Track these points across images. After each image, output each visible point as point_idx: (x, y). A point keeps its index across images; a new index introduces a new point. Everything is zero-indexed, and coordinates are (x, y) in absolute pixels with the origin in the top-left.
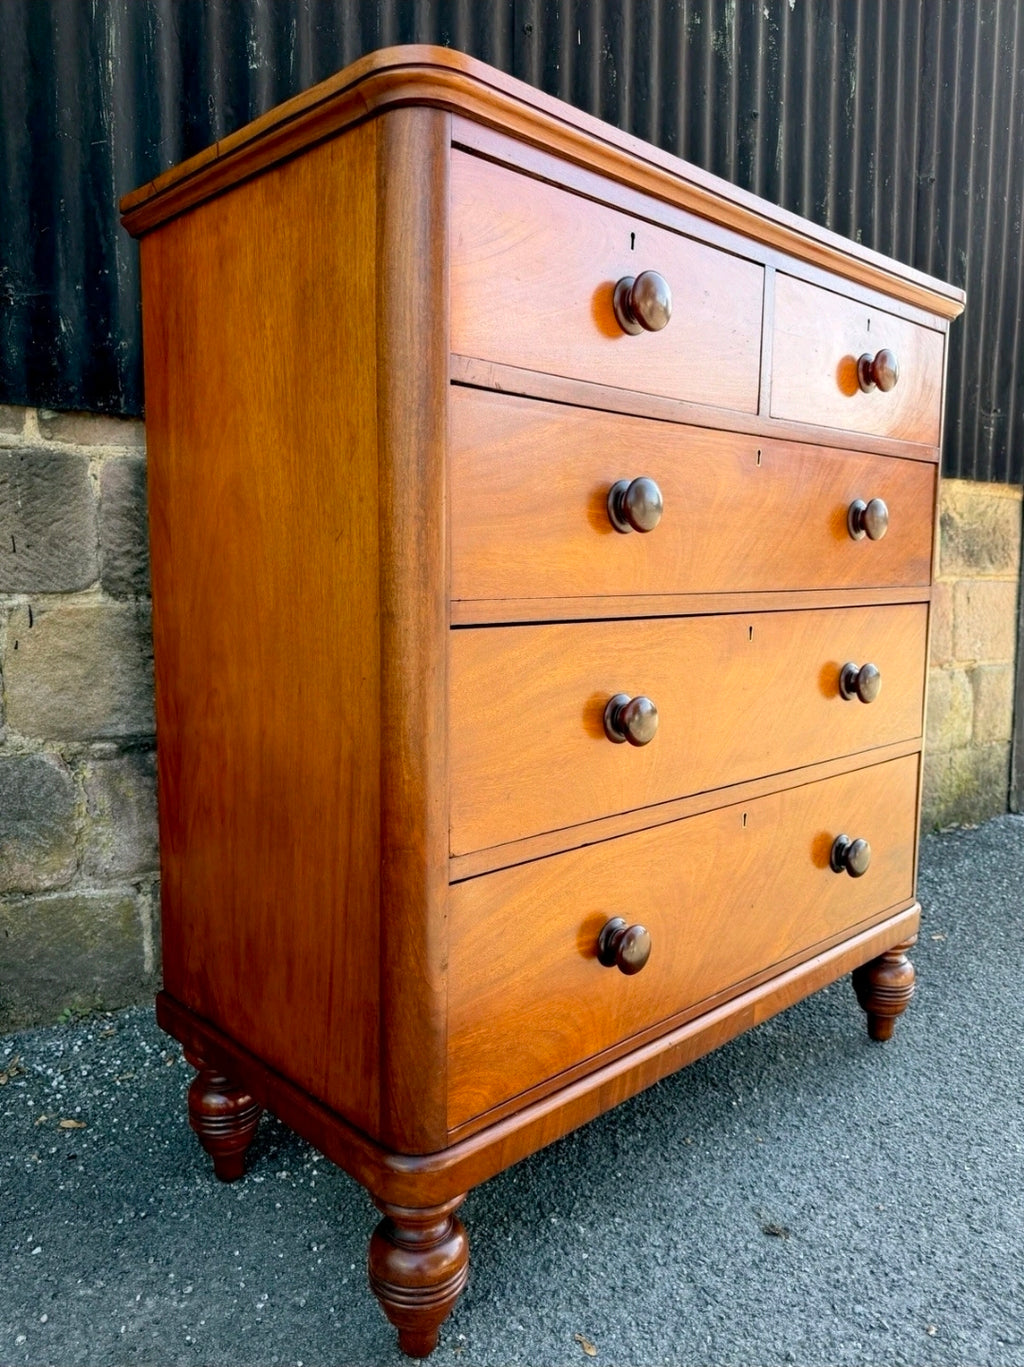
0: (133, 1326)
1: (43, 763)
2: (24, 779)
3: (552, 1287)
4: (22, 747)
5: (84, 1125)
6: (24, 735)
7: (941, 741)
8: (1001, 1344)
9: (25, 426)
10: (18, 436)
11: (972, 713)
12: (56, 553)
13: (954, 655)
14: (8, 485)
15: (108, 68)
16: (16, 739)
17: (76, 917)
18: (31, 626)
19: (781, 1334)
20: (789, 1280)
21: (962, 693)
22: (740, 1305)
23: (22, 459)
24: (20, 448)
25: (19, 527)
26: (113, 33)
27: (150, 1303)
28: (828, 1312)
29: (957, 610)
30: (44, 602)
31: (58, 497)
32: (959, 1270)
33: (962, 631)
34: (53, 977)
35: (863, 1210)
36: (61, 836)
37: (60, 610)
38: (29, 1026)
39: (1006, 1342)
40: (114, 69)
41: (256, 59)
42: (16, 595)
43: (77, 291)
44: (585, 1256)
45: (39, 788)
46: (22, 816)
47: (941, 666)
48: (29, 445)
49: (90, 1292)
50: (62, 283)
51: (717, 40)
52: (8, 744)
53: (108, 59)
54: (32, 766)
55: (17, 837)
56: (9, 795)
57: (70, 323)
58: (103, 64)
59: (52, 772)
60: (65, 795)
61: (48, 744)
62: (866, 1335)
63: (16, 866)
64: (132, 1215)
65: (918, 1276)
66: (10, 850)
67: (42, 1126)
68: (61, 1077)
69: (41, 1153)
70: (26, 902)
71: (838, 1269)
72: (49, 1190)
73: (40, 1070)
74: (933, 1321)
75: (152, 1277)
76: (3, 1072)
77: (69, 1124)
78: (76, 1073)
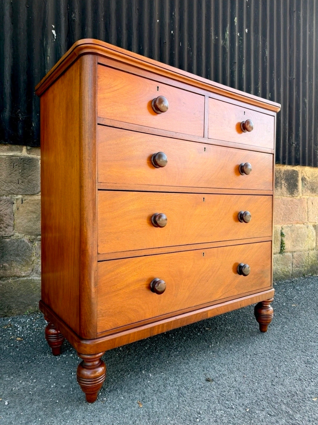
0: (17, 389)
1: (24, 241)
2: (19, 245)
3: (136, 389)
4: (18, 236)
5: (22, 339)
6: (19, 233)
7: (305, 247)
8: (269, 415)
9: (23, 151)
10: (21, 153)
11: (315, 239)
12: (30, 184)
13: (308, 221)
14: (17, 166)
16: (17, 234)
17: (31, 285)
18: (22, 204)
19: (200, 407)
20: (208, 393)
21: (312, 233)
22: (191, 398)
23: (21, 159)
24: (21, 156)
25: (20, 177)
26: (49, 50)
27: (23, 383)
28: (217, 402)
29: (308, 206)
30: (26, 197)
31: (30, 169)
32: (263, 395)
33: (310, 213)
34: (24, 301)
35: (239, 377)
36: (28, 262)
37: (30, 200)
38: (17, 315)
40: (49, 58)
42: (18, 195)
43: (37, 115)
44: (149, 382)
45: (22, 248)
46: (18, 255)
47: (304, 224)
48: (24, 155)
49: (9, 379)
50: (34, 113)
51: (223, 43)
52: (15, 235)
53: (48, 56)
54: (21, 242)
55: (16, 261)
56: (14, 249)
57: (35, 123)
58: (46, 58)
59: (26, 244)
60: (29, 250)
61: (26, 236)
62: (226, 409)
63: (15, 269)
64: (27, 362)
65: (249, 395)
66: (14, 264)
67: (12, 339)
68: (21, 328)
69: (9, 345)
70: (18, 279)
71: (225, 391)
72: (8, 354)
73: (16, 325)
74: (249, 407)
75: (26, 377)
76: (6, 325)
77: (19, 339)
78: (25, 327)
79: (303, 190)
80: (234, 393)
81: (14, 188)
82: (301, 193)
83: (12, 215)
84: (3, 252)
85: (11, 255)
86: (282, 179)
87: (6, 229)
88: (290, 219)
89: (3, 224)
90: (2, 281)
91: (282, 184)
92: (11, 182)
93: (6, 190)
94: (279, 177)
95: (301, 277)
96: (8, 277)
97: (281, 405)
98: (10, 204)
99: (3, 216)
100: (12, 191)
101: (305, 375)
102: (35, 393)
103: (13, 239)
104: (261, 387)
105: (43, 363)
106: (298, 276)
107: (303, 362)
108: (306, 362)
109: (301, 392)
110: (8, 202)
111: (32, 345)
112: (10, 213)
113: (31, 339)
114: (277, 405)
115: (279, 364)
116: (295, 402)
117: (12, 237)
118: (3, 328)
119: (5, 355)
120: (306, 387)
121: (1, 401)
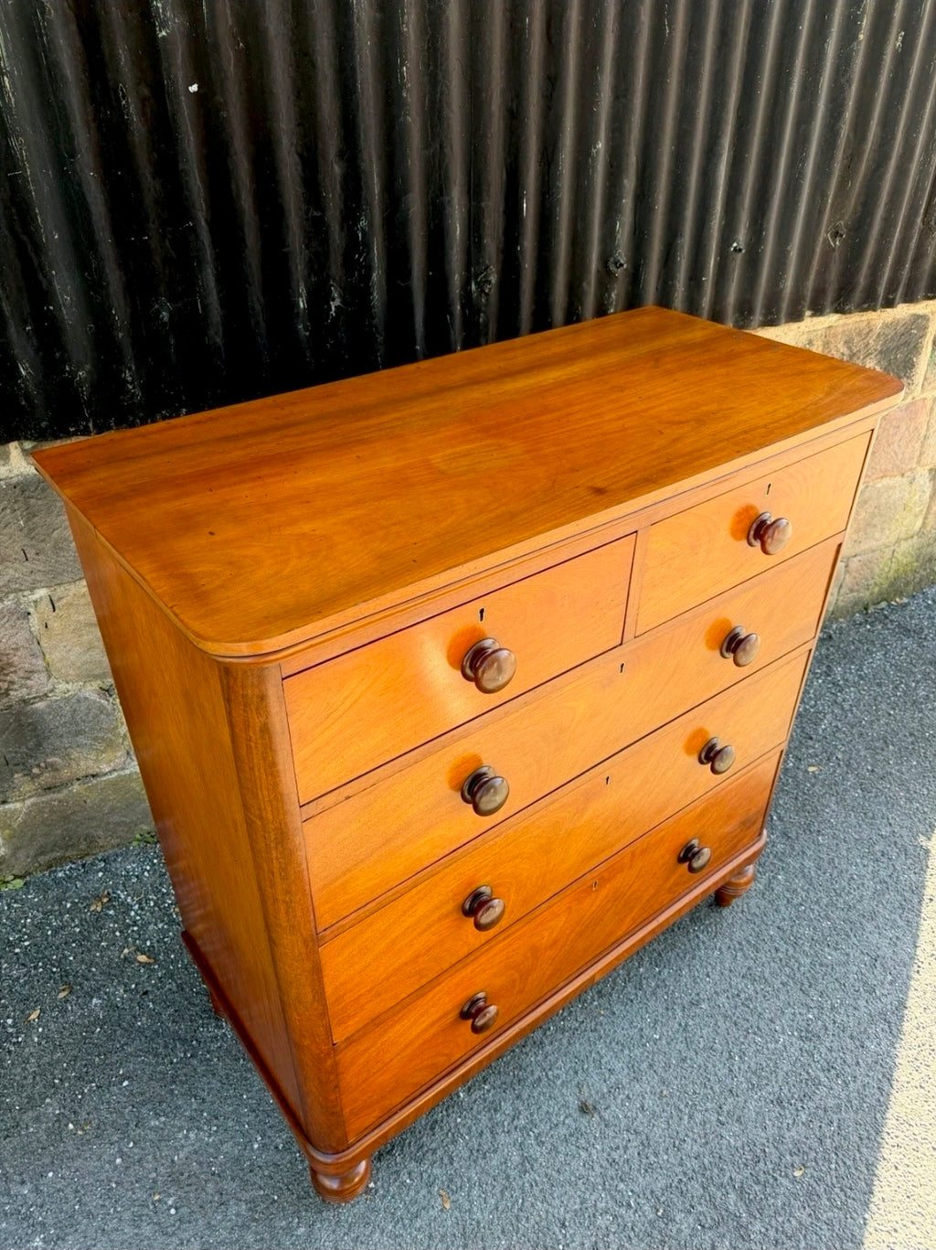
0: (182, 1155)
1: (86, 698)
2: (75, 710)
3: (434, 1145)
4: (68, 691)
5: (152, 960)
6: (67, 683)
7: (888, 537)
8: (699, 1227)
9: (11, 457)
10: (7, 467)
12: (62, 554)
13: (918, 462)
14: (9, 511)
15: (5, 87)
16: (62, 686)
17: (132, 784)
18: (54, 610)
19: (565, 1202)
20: (584, 1154)
21: (919, 494)
22: (546, 1175)
23: (15, 487)
24: (12, 478)
25: (26, 542)
26: (1, 42)
28: (600, 1187)
29: (932, 421)
30: (60, 590)
31: (53, 511)
32: (696, 1159)
33: (932, 440)
34: (123, 819)
35: (651, 1093)
36: (111, 740)
37: (75, 595)
38: (114, 849)
39: (703, 1227)
40: (12, 82)
41: (163, 25)
42: (37, 590)
43: (28, 333)
45: (87, 714)
46: (78, 733)
47: (903, 475)
48: (18, 473)
50: (13, 329)
52: (57, 691)
53: (3, 74)
54: (79, 701)
55: (78, 746)
56: (65, 723)
57: (27, 365)
59: (95, 702)
60: (108, 715)
61: (88, 684)
62: (618, 1209)
63: (82, 763)
64: (182, 1055)
65: (668, 1161)
66: (75, 755)
67: (126, 958)
68: (137, 907)
69: (126, 986)
70: (95, 782)
71: (618, 1148)
72: (132, 1025)
73: (123, 897)
74: (664, 1203)
75: (193, 1114)
76: (98, 898)
77: (142, 958)
78: (146, 903)
79: (928, 375)
80: (636, 1154)
81: (17, 576)
82: (919, 388)
83: (35, 646)
84: (38, 736)
85: (62, 736)
87: (28, 682)
89: (15, 672)
90: (54, 792)
92: (3, 560)
94: (859, 351)
95: (857, 615)
96: (65, 784)
97: (727, 1193)
98: (18, 619)
99: (8, 654)
100: (13, 586)
101: (794, 1086)
102: (224, 1171)
103: (56, 701)
104: (695, 1131)
105: (219, 1060)
106: (848, 611)
107: (796, 1034)
108: (803, 1034)
109: (775, 1147)
110: (13, 615)
111: (179, 982)
112: (27, 640)
113: (172, 956)
114: (719, 1194)
115: (743, 1043)
116: (758, 1183)
117: (50, 695)
118: (92, 908)
119: (126, 1030)
120: (789, 1130)
121: (160, 1201)
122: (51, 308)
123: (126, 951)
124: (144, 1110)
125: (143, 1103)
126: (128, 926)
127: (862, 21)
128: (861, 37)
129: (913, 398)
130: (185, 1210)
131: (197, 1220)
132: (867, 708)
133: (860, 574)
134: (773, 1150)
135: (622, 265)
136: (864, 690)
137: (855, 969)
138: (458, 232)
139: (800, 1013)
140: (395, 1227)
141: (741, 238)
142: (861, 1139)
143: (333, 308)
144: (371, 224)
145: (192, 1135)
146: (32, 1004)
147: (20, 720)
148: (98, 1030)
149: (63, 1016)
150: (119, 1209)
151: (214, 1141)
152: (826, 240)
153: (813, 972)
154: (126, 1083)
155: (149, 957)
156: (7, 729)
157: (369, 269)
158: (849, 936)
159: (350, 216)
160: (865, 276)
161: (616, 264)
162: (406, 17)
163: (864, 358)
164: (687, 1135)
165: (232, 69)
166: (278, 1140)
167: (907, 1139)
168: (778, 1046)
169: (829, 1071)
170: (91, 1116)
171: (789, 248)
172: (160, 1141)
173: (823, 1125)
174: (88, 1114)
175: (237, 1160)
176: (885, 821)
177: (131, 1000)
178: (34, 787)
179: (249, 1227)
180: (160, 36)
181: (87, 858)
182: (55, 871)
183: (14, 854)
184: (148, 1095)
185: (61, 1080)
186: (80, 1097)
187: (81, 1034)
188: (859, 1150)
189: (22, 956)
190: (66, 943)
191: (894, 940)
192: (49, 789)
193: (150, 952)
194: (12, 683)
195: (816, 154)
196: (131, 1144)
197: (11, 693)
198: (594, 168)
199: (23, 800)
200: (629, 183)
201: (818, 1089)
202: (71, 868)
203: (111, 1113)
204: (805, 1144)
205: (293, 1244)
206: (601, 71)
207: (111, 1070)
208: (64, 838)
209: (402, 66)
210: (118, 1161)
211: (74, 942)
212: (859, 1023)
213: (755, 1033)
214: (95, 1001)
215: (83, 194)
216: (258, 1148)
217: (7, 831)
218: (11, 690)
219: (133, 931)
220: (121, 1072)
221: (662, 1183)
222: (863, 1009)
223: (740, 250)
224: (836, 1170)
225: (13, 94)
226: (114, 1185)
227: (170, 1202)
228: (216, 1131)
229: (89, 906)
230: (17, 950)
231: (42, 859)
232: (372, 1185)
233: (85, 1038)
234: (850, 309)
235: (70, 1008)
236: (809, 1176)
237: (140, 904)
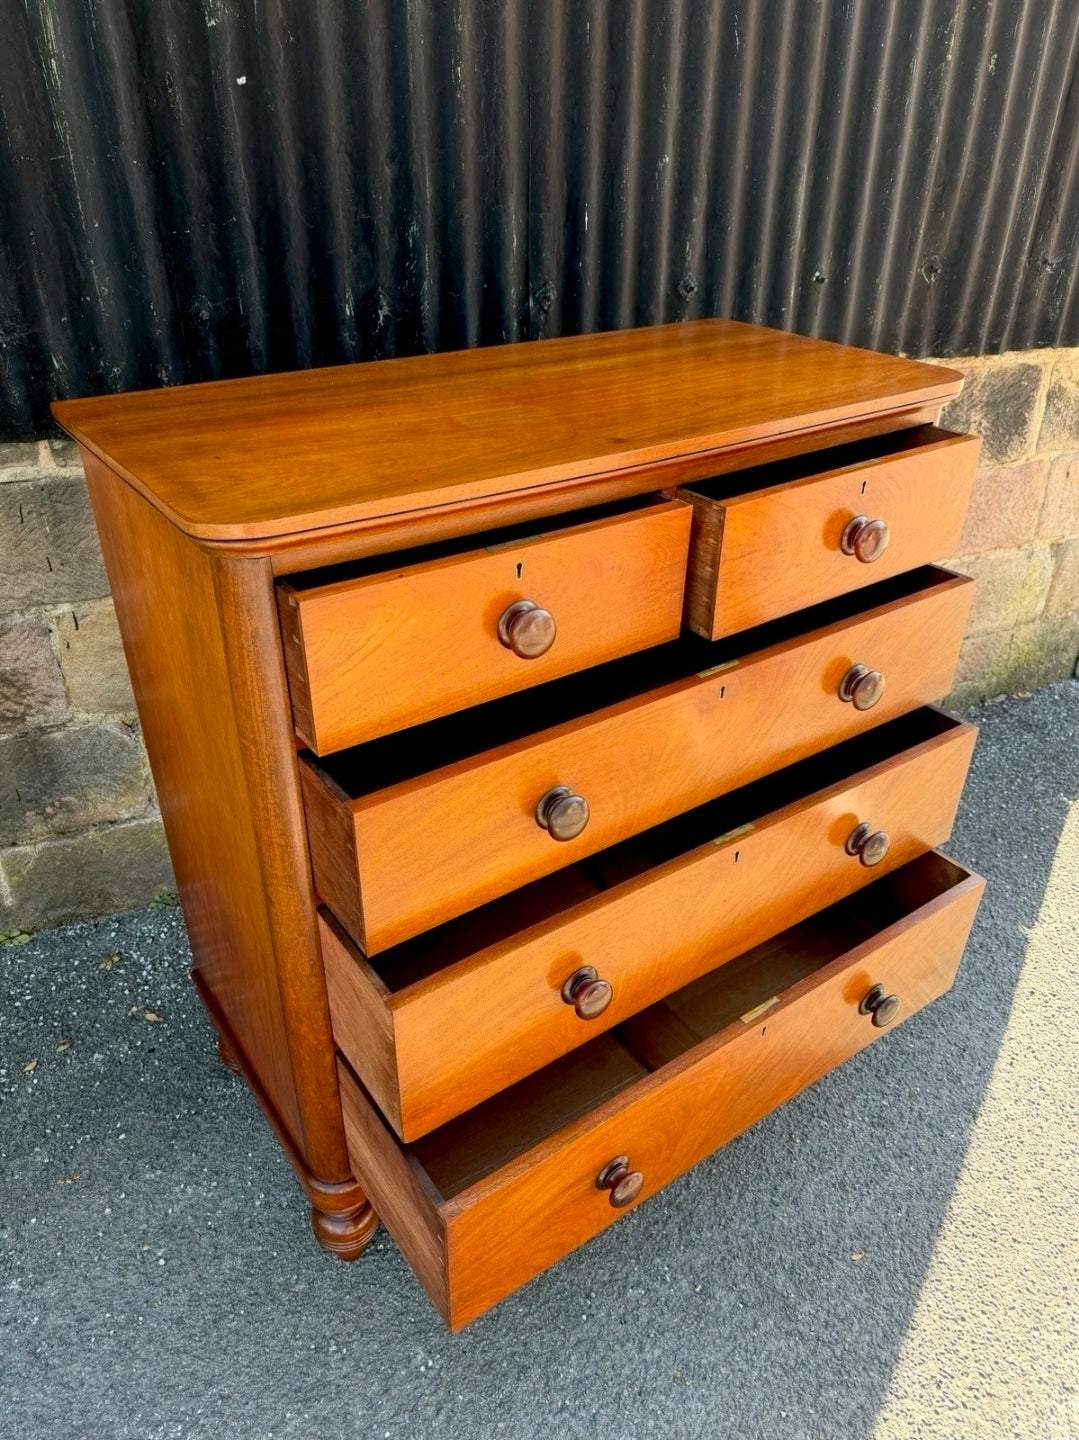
1: (107, 732)
2: (94, 744)
4: (88, 722)
5: (161, 1019)
6: (88, 712)
7: (1004, 619)
8: (741, 1306)
9: (40, 457)
10: (35, 468)
11: (1047, 588)
12: (88, 566)
13: (1037, 534)
14: (34, 515)
15: (52, 69)
16: (82, 716)
17: (153, 835)
18: (77, 629)
21: (1039, 570)
23: (42, 490)
24: (39, 479)
25: (51, 550)
26: (50, 24)
28: (633, 1261)
29: (1050, 487)
30: (85, 606)
31: (80, 520)
33: (1052, 509)
34: (142, 876)
36: (131, 782)
37: (100, 613)
38: (130, 908)
40: (59, 67)
41: (213, 15)
42: (60, 605)
43: (63, 324)
45: (107, 750)
46: (97, 771)
47: (1019, 547)
48: (47, 475)
50: (48, 319)
52: (76, 720)
53: (51, 56)
54: (99, 734)
55: (96, 786)
56: (83, 757)
57: (61, 358)
58: (47, 65)
59: (116, 737)
60: (130, 753)
61: (110, 716)
62: (651, 1283)
63: (99, 806)
64: (186, 1112)
65: (711, 1238)
66: (92, 795)
67: (133, 1017)
68: (150, 967)
69: (130, 1044)
70: (112, 829)
71: (657, 1223)
72: (134, 1081)
73: (135, 957)
74: (703, 1279)
75: (193, 1169)
76: (108, 956)
77: (151, 1017)
78: (160, 964)
79: (1043, 433)
80: (677, 1230)
81: (40, 586)
82: (1034, 447)
83: (55, 668)
84: (52, 770)
85: (79, 772)
86: (971, 408)
87: (46, 707)
88: (973, 540)
89: (33, 695)
90: (68, 838)
91: (970, 425)
92: (26, 568)
93: (16, 595)
94: (962, 401)
95: (973, 708)
96: (80, 829)
98: (39, 635)
99: (26, 674)
100: (36, 598)
101: (860, 1171)
102: (221, 1226)
103: (75, 731)
104: (745, 1210)
105: (225, 1118)
106: (961, 703)
107: (867, 1119)
108: (875, 1120)
109: (833, 1230)
110: (33, 630)
111: (189, 1041)
112: (47, 660)
113: (184, 1016)
114: (766, 1274)
115: (806, 1126)
116: (811, 1264)
117: (69, 725)
118: (102, 966)
119: (127, 1085)
120: (850, 1214)
121: (149, 1251)
122: (88, 299)
123: (134, 1009)
124: (140, 1164)
125: (140, 1156)
126: (139, 985)
127: (950, 40)
128: (950, 57)
129: (1027, 460)
130: (175, 1262)
131: (187, 1273)
132: (977, 800)
133: (973, 659)
134: (831, 1233)
135: (692, 289)
136: (974, 783)
137: (940, 1058)
138: (515, 244)
139: (873, 1100)
140: (401, 1289)
141: (824, 268)
142: (931, 1226)
143: (381, 318)
144: (422, 230)
145: (189, 1190)
146: (29, 1056)
147: (36, 750)
148: (98, 1083)
149: (61, 1070)
150: (104, 1258)
151: (212, 1196)
152: (919, 277)
153: (891, 1059)
154: (122, 1136)
155: (158, 1016)
156: (21, 759)
157: (420, 276)
158: (935, 1026)
159: (401, 222)
160: (965, 317)
161: (686, 287)
162: (460, 16)
163: (968, 410)
164: (735, 1214)
165: (281, 61)
166: (283, 1199)
167: (985, 1229)
168: (845, 1131)
169: (901, 1157)
170: (82, 1167)
171: (877, 281)
172: (154, 1194)
173: (890, 1211)
174: (79, 1165)
175: (237, 1216)
176: (987, 913)
177: (136, 1057)
178: (47, 829)
179: (243, 1282)
180: (209, 25)
181: (100, 918)
182: (65, 929)
183: (21, 907)
184: (145, 1149)
185: (53, 1131)
186: (72, 1147)
187: (79, 1087)
188: (928, 1238)
189: (22, 1009)
190: (71, 999)
191: (987, 1031)
192: (63, 833)
193: (159, 1012)
194: (29, 707)
195: (905, 182)
196: (123, 1196)
197: (28, 718)
198: (661, 185)
199: (35, 844)
200: (700, 202)
201: (887, 1175)
202: (82, 927)
203: (104, 1165)
204: (868, 1228)
205: (289, 1300)
206: (667, 81)
207: (108, 1123)
208: (76, 893)
209: (456, 68)
210: (108, 1211)
211: (79, 998)
212: (940, 1112)
213: (821, 1118)
214: (96, 1056)
215: (126, 182)
216: (260, 1205)
217: (16, 878)
218: (28, 715)
219: (143, 990)
220: (118, 1126)
221: (704, 1258)
222: (945, 1099)
223: (823, 280)
224: (901, 1256)
225: (60, 77)
226: (101, 1234)
227: (160, 1254)
228: (216, 1187)
229: (99, 964)
230: (17, 1004)
231: (52, 915)
232: (381, 1247)
233: (83, 1091)
234: (949, 352)
235: (69, 1061)
236: (869, 1260)
237: (153, 965)
